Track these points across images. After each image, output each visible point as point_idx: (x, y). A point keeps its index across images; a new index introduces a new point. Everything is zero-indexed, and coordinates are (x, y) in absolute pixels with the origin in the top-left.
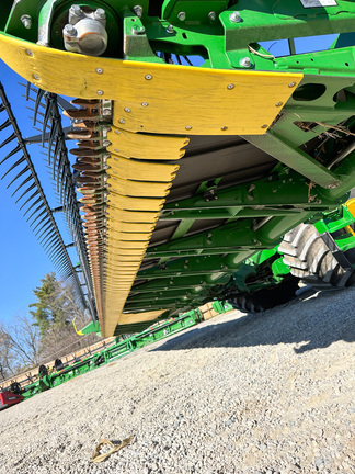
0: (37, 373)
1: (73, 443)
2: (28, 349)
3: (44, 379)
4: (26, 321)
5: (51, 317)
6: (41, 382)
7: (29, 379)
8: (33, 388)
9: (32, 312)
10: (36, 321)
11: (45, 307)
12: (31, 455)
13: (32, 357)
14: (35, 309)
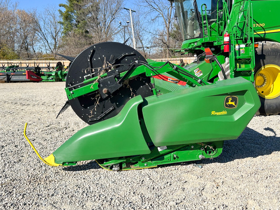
0: (55, 65)
1: (71, 128)
2: (51, 40)
3: (59, 73)
4: (54, 18)
5: (74, 22)
6: (56, 74)
7: (49, 67)
8: (50, 75)
9: (60, 11)
10: (62, 21)
11: (72, 12)
12: (53, 125)
13: (52, 47)
14: (64, 10)
